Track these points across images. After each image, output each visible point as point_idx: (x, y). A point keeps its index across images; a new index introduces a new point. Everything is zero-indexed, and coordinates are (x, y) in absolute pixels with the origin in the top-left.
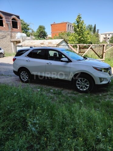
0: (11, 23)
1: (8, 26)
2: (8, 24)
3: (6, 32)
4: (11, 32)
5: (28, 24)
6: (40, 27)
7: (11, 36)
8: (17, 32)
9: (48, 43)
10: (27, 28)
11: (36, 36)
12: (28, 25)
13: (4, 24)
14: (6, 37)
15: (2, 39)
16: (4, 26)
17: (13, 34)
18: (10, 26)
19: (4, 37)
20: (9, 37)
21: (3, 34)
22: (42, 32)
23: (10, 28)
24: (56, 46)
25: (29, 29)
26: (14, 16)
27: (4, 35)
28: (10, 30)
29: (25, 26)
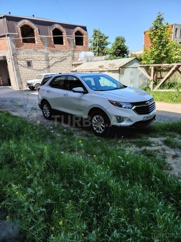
0: (74, 38)
1: (69, 43)
2: (69, 41)
3: (66, 52)
4: (74, 51)
5: (106, 36)
6: (118, 39)
7: (73, 58)
8: (82, 51)
9: (109, 64)
10: (105, 42)
11: (111, 54)
12: (106, 38)
13: (64, 41)
14: (66, 59)
15: (61, 62)
16: (64, 44)
17: (76, 54)
18: (72, 43)
19: (63, 60)
20: (71, 59)
21: (62, 56)
22: (119, 48)
23: (73, 46)
24: (118, 69)
25: (107, 44)
26: (79, 28)
27: (64, 57)
28: (73, 49)
29: (101, 39)
